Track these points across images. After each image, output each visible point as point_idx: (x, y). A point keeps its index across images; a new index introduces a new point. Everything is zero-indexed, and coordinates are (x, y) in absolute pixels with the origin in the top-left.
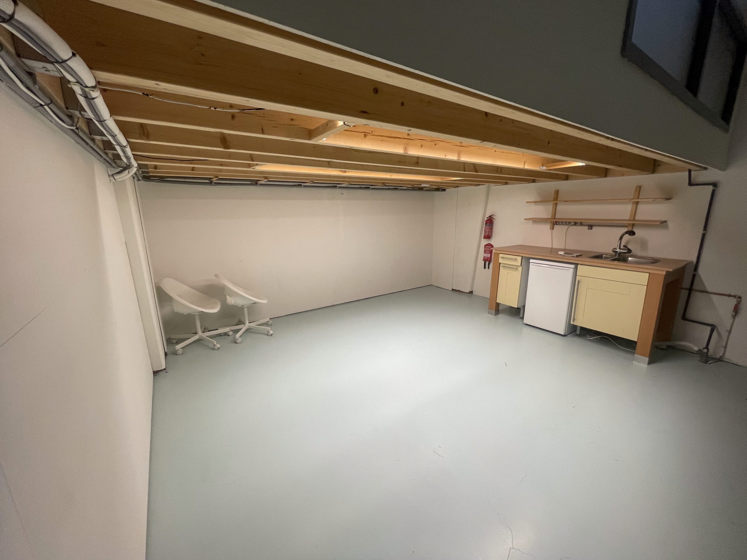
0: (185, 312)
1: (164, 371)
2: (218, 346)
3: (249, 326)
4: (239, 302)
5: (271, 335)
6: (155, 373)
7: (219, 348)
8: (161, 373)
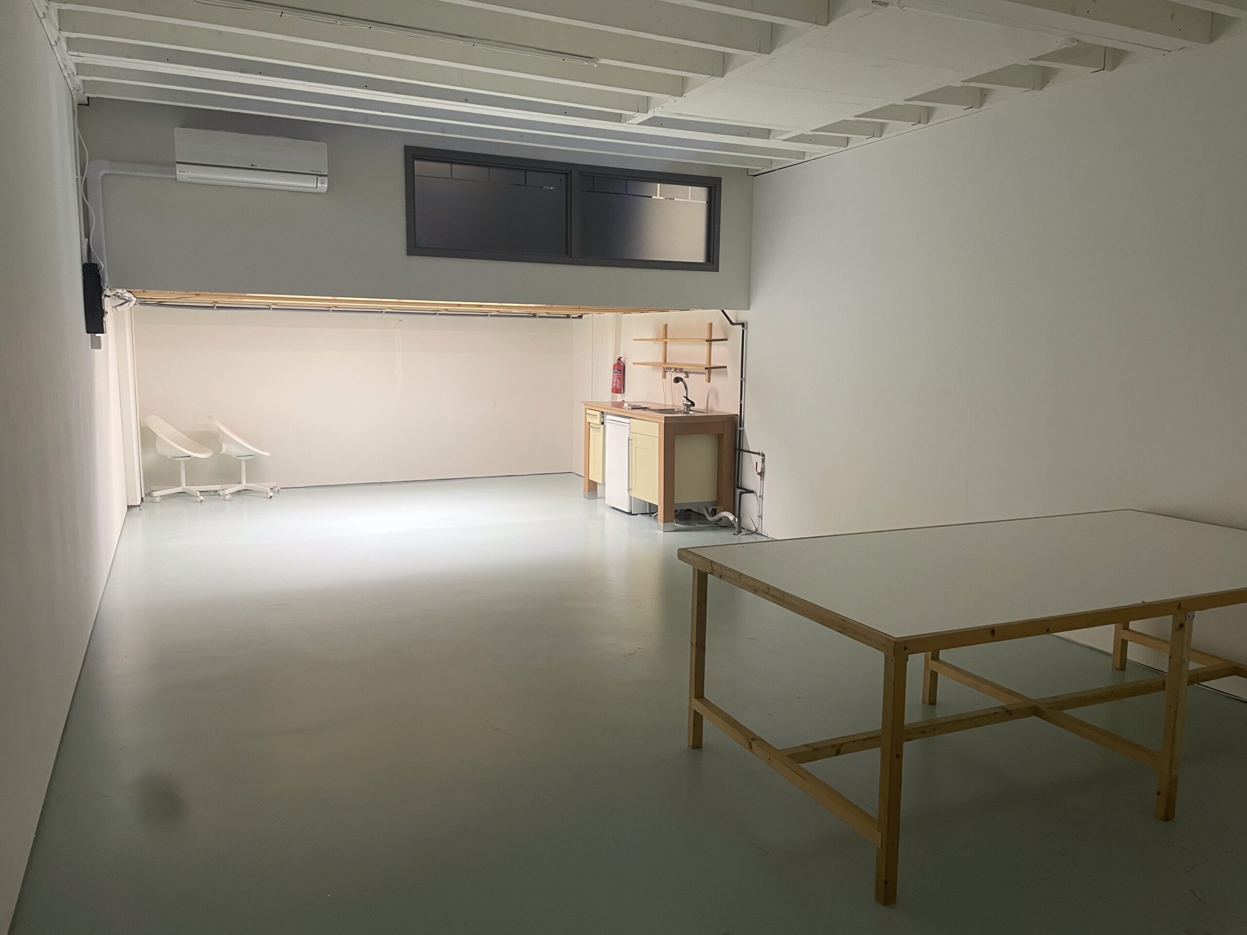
0: (170, 454)
1: (139, 508)
2: (202, 498)
3: (245, 486)
4: (234, 451)
5: (269, 497)
6: (130, 507)
7: (202, 501)
8: (134, 509)
